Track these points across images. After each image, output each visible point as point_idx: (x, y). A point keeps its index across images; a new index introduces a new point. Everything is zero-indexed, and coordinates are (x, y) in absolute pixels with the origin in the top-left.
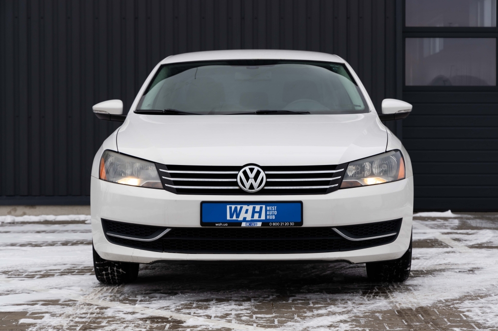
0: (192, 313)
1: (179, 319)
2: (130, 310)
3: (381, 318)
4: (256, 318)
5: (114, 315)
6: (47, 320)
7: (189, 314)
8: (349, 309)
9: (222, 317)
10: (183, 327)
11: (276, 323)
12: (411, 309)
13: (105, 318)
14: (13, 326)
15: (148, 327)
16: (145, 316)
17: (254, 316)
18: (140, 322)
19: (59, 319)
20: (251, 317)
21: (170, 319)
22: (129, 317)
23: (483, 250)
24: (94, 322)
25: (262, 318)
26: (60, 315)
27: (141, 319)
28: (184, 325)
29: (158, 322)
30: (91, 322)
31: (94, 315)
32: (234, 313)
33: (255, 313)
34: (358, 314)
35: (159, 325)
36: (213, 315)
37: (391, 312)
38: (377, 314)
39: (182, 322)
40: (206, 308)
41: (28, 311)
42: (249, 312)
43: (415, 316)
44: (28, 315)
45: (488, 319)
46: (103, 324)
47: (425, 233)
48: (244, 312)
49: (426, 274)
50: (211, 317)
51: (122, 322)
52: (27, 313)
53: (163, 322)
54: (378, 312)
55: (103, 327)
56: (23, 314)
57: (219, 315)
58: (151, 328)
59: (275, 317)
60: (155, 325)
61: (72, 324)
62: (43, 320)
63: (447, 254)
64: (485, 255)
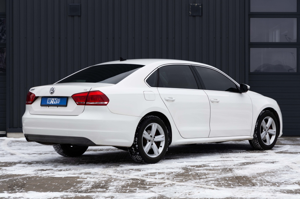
0: (149, 177)
1: (143, 179)
2: (123, 176)
3: (228, 179)
4: (176, 179)
5: (116, 178)
6: (88, 179)
7: (148, 178)
8: (215, 176)
9: (161, 179)
10: (146, 182)
11: (184, 180)
12: (241, 177)
13: (113, 179)
14: (76, 181)
15: (131, 182)
16: (128, 178)
17: (175, 178)
18: (128, 180)
19: (94, 179)
20: (173, 179)
21: (140, 179)
22: (122, 179)
24: (109, 180)
27: (128, 179)
28: (146, 181)
29: (135, 180)
30: (107, 180)
31: (109, 178)
32: (166, 177)
33: (175, 177)
34: (218, 178)
35: (136, 181)
36: (158, 178)
37: (233, 177)
39: (145, 180)
40: (154, 176)
42: (172, 177)
45: (272, 180)
46: (112, 181)
48: (170, 177)
50: (157, 179)
51: (120, 180)
52: (79, 177)
53: (137, 180)
54: (227, 177)
55: (113, 182)
56: (78, 177)
57: (160, 178)
58: (133, 182)
60: (134, 181)
61: (99, 181)
63: (264, 156)
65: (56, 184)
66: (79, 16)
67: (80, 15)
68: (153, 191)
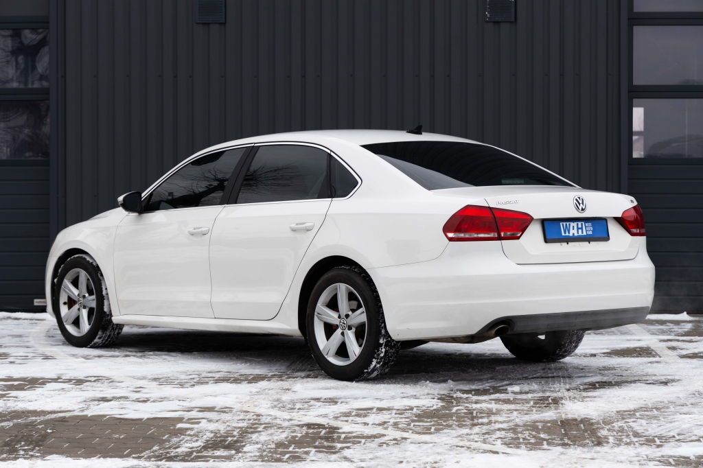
0: (350, 421)
1: (335, 426)
2: (288, 417)
3: (540, 427)
4: (414, 426)
5: (271, 421)
6: (204, 425)
7: (347, 421)
8: (512, 418)
9: (380, 425)
10: (338, 433)
11: (432, 430)
12: (576, 420)
13: (261, 424)
14: (171, 430)
15: (304, 432)
16: (300, 423)
17: (412, 424)
18: (297, 428)
19: (216, 424)
20: (409, 425)
21: (327, 426)
22: (286, 424)
23: (695, 361)
24: (251, 428)
25: (419, 426)
26: (217, 421)
27: (298, 426)
28: (340, 431)
29: (314, 428)
30: (247, 427)
31: (251, 422)
32: (392, 421)
33: (413, 421)
34: (518, 423)
35: (315, 431)
36: (371, 423)
37: (554, 422)
38: (538, 424)
39: (338, 429)
40: (365, 416)
41: (184, 416)
42: (407, 420)
43: (577, 425)
44: (184, 420)
45: (649, 429)
46: (259, 430)
47: (639, 340)
48: (403, 420)
49: (614, 385)
50: (368, 424)
51: (279, 428)
52: (183, 418)
53: (319, 428)
54: (541, 422)
55: (260, 432)
56: (180, 420)
57: (377, 422)
58: (307, 433)
59: (433, 425)
60: (311, 431)
61: (228, 429)
62: (200, 425)
63: (649, 364)
64: (693, 366)
65: (121, 437)
66: (220, 24)
67: (223, 21)
68: (349, 456)
